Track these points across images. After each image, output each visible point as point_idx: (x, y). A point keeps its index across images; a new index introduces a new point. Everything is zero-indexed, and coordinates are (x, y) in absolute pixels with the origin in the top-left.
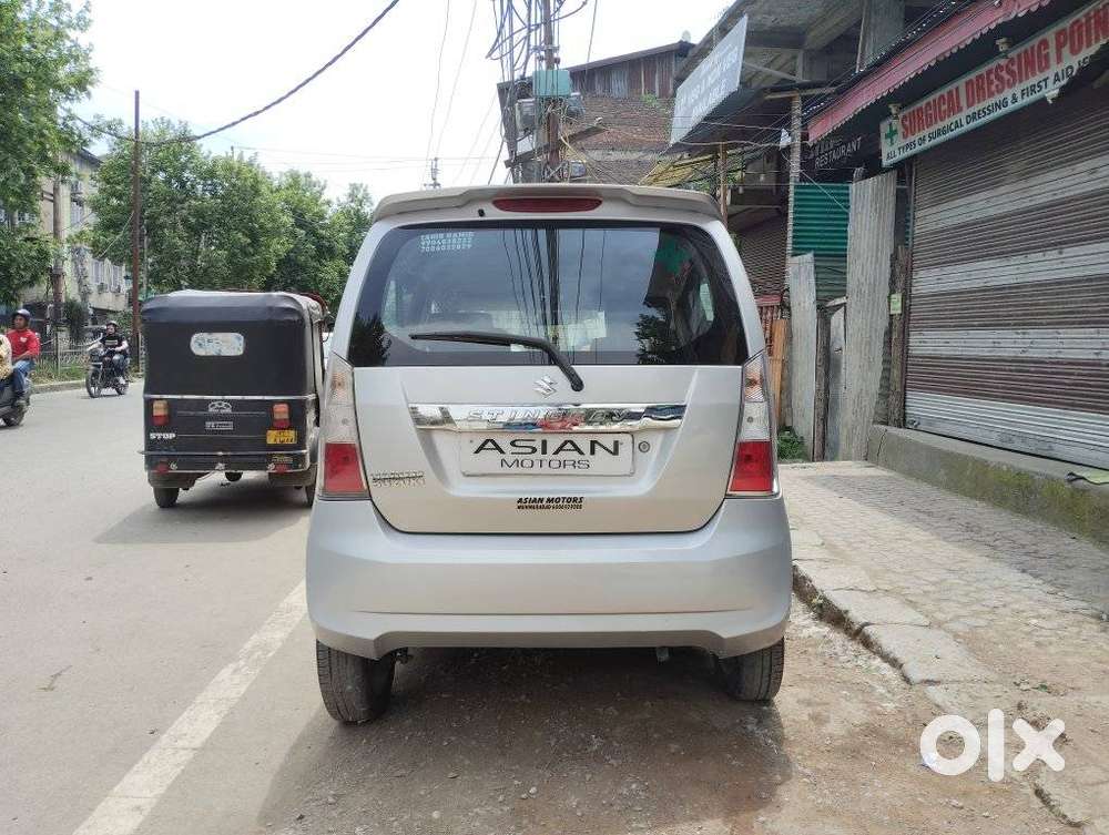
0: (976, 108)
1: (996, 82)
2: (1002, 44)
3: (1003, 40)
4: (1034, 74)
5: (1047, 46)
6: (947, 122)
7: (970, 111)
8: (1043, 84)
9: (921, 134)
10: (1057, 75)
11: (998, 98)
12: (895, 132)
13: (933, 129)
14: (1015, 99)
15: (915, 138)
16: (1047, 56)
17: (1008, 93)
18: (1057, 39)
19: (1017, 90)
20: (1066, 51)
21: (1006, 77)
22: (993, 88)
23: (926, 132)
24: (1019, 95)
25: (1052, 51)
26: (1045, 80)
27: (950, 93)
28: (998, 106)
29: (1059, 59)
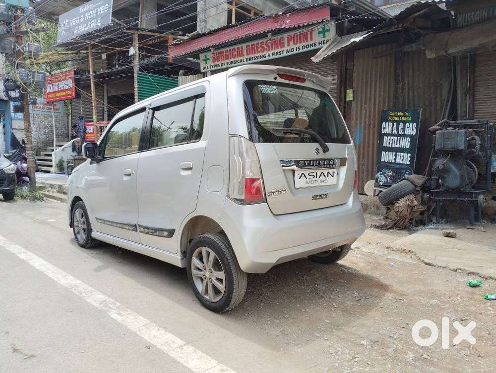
0: (251, 56)
1: (261, 48)
2: (269, 34)
3: (270, 34)
4: (278, 49)
5: (283, 40)
6: (236, 59)
7: (248, 57)
8: (282, 52)
9: (223, 62)
10: (287, 50)
11: (261, 54)
12: (209, 59)
13: (229, 61)
14: (269, 56)
15: (220, 63)
16: (283, 43)
17: (266, 53)
18: (288, 38)
19: (270, 52)
20: (291, 43)
21: (266, 47)
22: (259, 50)
23: (225, 61)
24: (271, 54)
25: (286, 41)
26: (283, 51)
27: (238, 48)
28: (261, 57)
29: (289, 45)
